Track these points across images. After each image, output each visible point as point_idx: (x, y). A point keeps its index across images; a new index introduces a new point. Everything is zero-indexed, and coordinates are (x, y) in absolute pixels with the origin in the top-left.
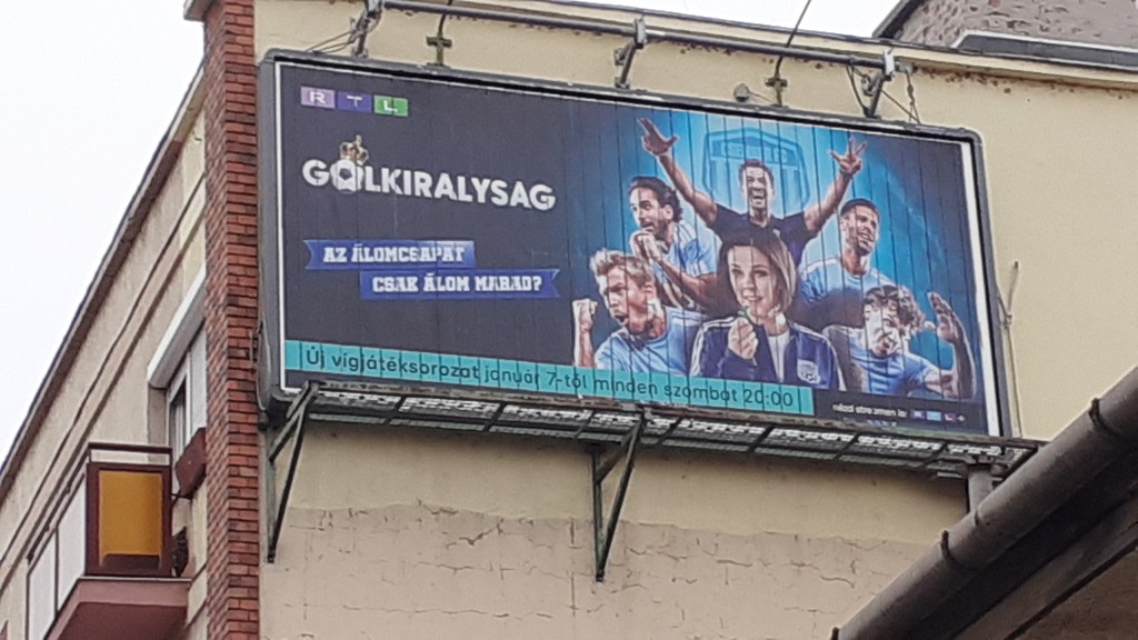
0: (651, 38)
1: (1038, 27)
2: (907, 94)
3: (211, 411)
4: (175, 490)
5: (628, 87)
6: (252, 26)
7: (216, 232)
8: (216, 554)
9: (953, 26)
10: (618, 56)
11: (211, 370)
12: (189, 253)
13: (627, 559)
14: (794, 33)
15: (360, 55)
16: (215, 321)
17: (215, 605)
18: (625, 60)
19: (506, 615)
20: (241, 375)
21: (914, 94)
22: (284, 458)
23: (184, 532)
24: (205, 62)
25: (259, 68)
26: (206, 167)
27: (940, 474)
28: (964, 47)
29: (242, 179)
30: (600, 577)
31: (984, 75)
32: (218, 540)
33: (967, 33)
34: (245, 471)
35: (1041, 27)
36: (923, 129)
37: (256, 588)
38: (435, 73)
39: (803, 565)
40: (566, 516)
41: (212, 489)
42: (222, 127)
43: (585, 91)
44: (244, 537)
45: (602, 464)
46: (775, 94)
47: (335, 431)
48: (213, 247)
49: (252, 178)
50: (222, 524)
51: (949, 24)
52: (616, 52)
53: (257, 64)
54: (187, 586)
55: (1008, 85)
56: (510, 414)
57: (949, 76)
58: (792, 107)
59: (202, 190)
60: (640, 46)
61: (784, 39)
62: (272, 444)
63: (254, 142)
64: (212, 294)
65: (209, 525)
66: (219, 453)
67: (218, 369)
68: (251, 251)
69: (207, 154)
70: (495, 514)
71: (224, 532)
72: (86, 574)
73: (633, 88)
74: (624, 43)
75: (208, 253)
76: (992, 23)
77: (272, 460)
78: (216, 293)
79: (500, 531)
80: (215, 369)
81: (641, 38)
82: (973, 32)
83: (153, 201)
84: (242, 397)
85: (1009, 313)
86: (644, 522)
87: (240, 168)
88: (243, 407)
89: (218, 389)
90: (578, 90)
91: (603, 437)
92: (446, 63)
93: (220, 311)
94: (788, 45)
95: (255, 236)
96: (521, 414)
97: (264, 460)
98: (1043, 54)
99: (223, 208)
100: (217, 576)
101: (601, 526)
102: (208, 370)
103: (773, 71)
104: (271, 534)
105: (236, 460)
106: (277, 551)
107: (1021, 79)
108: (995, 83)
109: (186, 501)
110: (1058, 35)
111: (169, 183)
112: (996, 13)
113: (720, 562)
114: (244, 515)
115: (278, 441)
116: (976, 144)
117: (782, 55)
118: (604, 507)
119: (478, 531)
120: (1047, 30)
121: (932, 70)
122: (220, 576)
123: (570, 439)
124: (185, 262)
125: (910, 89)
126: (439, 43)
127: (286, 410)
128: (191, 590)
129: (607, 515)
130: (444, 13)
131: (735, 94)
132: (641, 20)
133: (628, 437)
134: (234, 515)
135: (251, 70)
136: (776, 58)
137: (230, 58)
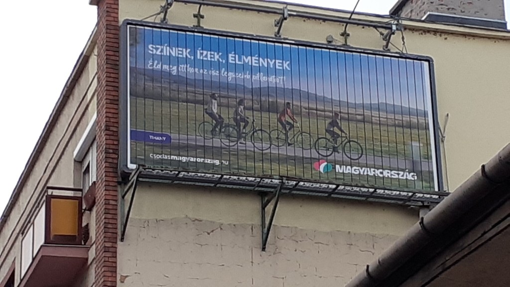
0: (290, 15)
1: (460, 11)
2: (401, 40)
3: (98, 175)
4: (84, 207)
5: (280, 36)
6: (118, 9)
7: (101, 98)
8: (99, 237)
9: (423, 10)
10: (276, 23)
11: (98, 157)
12: (91, 105)
13: (275, 242)
14: (353, 13)
15: (164, 22)
16: (100, 136)
17: (98, 260)
18: (279, 24)
19: (223, 265)
20: (110, 160)
21: (405, 40)
22: (128, 197)
23: (87, 225)
24: (98, 24)
25: (120, 27)
26: (98, 70)
27: (412, 206)
28: (427, 19)
29: (112, 75)
30: (264, 249)
31: (435, 32)
32: (100, 231)
33: (428, 13)
34: (112, 202)
35: (461, 11)
36: (408, 56)
37: (116, 252)
38: (196, 30)
39: (352, 245)
40: (250, 223)
41: (98, 209)
42: (104, 53)
43: (261, 38)
44: (111, 230)
45: (266, 201)
46: (344, 40)
47: (150, 185)
48: (100, 104)
49: (117, 75)
50: (101, 225)
51: (421, 9)
52: (275, 21)
53: (119, 26)
54: (88, 249)
55: (446, 36)
56: (226, 179)
57: (420, 32)
58: (351, 45)
59: (96, 79)
60: (286, 19)
61: (348, 16)
62: (124, 190)
63: (118, 59)
64: (99, 124)
65: (96, 225)
66: (101, 193)
67: (101, 157)
68: (115, 107)
69: (98, 64)
70: (218, 221)
71: (103, 228)
72: (45, 243)
73: (282, 37)
74: (278, 17)
75: (98, 107)
76: (440, 9)
77: (123, 197)
78: (101, 124)
79: (221, 229)
80: (100, 157)
81: (286, 15)
82: (431, 13)
83: (77, 80)
84: (111, 170)
85: (444, 136)
86: (283, 225)
87: (112, 71)
88: (112, 175)
89: (101, 166)
90: (258, 38)
91: (265, 189)
92: (201, 25)
93: (102, 133)
94: (350, 18)
95: (118, 100)
96: (231, 179)
97: (120, 197)
98: (462, 22)
99: (104, 88)
100: (99, 247)
101: (265, 227)
102: (97, 158)
103: (344, 29)
104: (123, 229)
105: (108, 197)
106: (125, 237)
107: (452, 34)
108: (440, 35)
109: (89, 212)
110: (469, 14)
111: (84, 73)
112: (442, 5)
113: (316, 243)
114: (111, 221)
115: (126, 190)
116: (431, 63)
117: (347, 23)
118: (266, 219)
119: (212, 229)
120: (464, 12)
121: (413, 29)
122: (101, 247)
123: (251, 190)
124: (90, 108)
125: (403, 38)
126: (199, 16)
127: (129, 176)
128: (90, 251)
129: (267, 222)
130: (201, 4)
131: (327, 39)
132: (286, 8)
133: (276, 189)
134: (107, 221)
135: (117, 28)
136: (345, 24)
137: (109, 23)
